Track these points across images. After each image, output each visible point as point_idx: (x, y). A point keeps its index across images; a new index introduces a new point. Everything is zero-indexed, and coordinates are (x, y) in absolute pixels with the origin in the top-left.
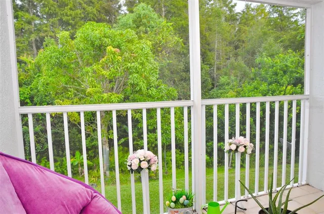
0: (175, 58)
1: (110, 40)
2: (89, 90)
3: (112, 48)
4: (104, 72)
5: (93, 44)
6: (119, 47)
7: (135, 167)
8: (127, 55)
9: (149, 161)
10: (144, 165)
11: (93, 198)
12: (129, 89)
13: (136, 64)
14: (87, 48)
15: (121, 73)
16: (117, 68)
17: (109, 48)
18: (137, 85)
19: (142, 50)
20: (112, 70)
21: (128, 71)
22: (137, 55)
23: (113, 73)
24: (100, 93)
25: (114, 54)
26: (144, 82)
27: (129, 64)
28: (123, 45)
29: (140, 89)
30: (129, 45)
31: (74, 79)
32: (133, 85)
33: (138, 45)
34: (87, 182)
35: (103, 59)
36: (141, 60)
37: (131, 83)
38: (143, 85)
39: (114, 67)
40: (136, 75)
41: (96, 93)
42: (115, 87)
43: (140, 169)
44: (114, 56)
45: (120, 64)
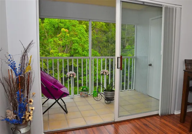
0: (101, 34)
1: (63, 24)
2: (52, 51)
3: (64, 30)
4: (60, 42)
5: (54, 26)
6: (68, 28)
7: (69, 76)
8: (72, 33)
9: (73, 75)
10: (72, 75)
11: (56, 81)
12: (73, 51)
13: (77, 38)
14: (51, 29)
15: (69, 43)
16: (67, 40)
17: (63, 29)
18: (77, 49)
19: (80, 31)
20: (64, 41)
21: (72, 42)
22: (77, 33)
23: (65, 43)
24: (57, 53)
25: (65, 32)
26: (80, 48)
27: (73, 38)
28: (70, 28)
29: (79, 52)
30: (74, 28)
31: (42, 44)
32: (74, 49)
33: (78, 28)
34: (53, 77)
35: (59, 35)
36: (79, 36)
37: (73, 48)
38: (80, 49)
39: (65, 40)
40: (76, 44)
41: (55, 52)
42: (65, 50)
43: (70, 77)
44: (65, 34)
45: (68, 38)
